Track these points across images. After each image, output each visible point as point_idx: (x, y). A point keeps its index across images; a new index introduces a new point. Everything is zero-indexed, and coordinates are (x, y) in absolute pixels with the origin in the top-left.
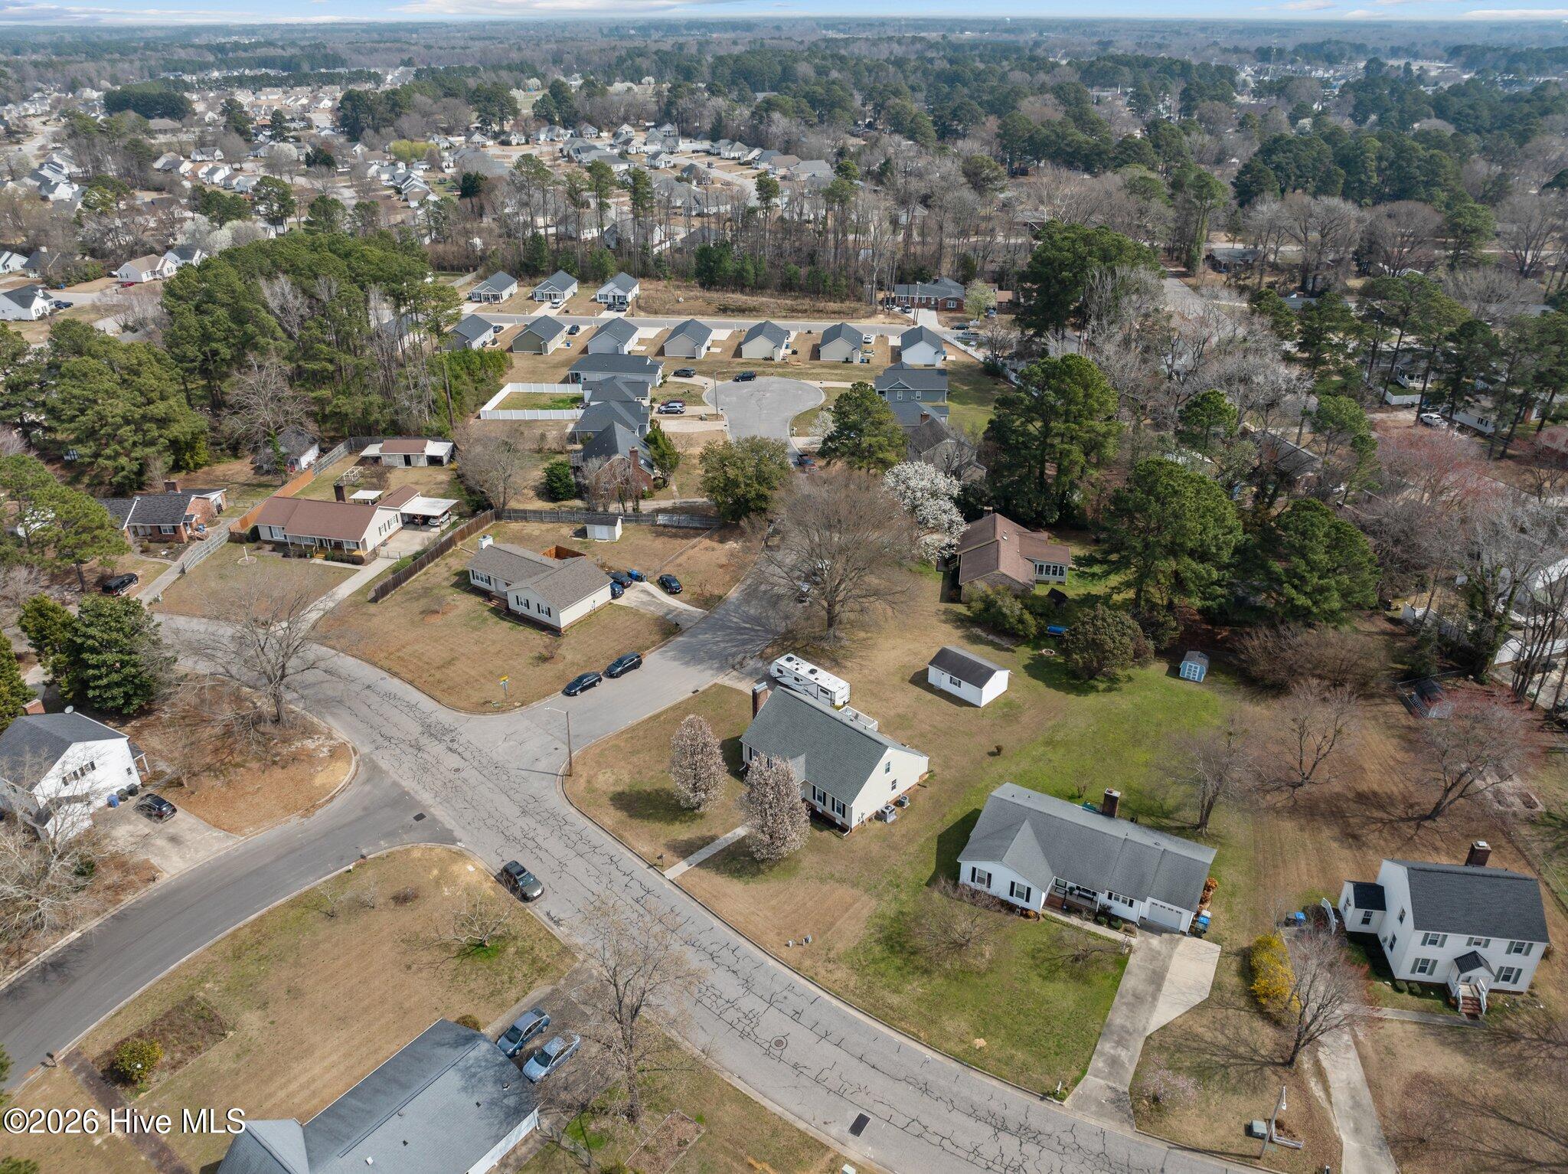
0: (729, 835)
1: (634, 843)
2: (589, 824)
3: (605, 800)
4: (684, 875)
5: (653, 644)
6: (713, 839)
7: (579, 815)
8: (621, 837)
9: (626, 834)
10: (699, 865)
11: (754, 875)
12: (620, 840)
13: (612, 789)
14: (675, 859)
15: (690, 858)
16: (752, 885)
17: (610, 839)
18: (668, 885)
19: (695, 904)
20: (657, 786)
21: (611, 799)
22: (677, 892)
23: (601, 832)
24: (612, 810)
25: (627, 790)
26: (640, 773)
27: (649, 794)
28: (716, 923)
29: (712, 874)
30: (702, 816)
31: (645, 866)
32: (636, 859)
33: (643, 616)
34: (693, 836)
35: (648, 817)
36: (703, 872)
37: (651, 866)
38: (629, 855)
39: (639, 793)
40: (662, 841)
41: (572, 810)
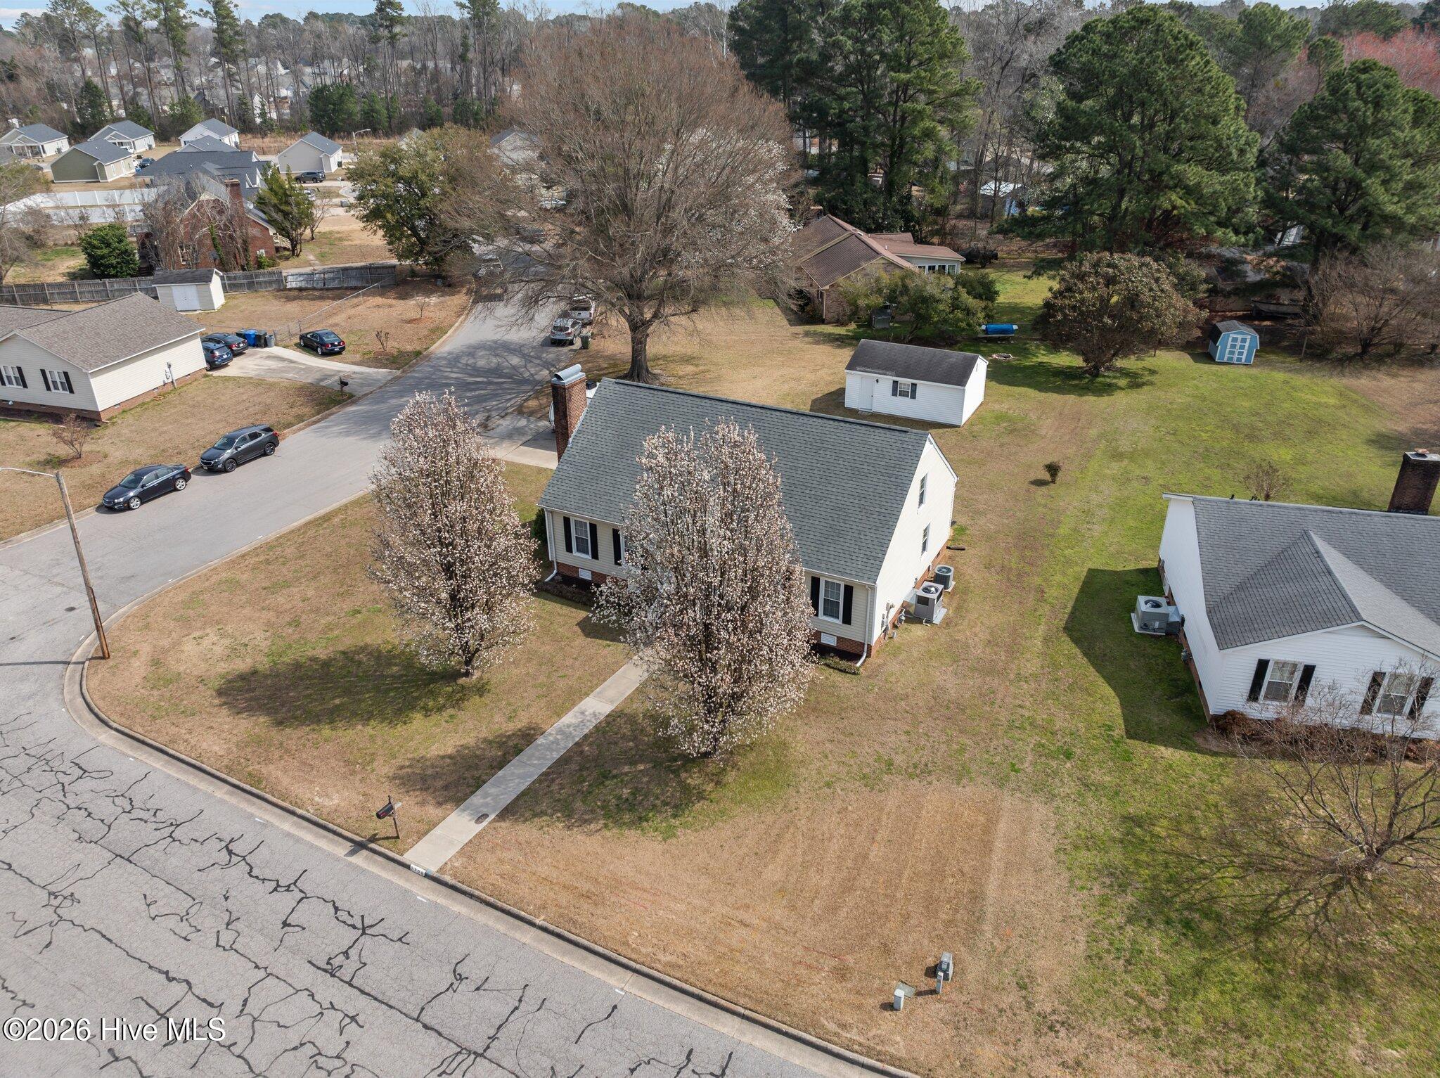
0: (569, 719)
1: (298, 790)
2: (157, 763)
3: (206, 697)
4: (469, 850)
5: (300, 419)
6: (527, 737)
7: (124, 746)
8: (256, 779)
9: (273, 771)
10: (508, 813)
11: (678, 809)
12: (253, 788)
13: (223, 668)
14: (432, 811)
15: (476, 799)
16: (686, 836)
17: (221, 792)
18: (426, 894)
19: (528, 936)
20: (347, 643)
21: (220, 693)
22: (459, 907)
23: (194, 779)
24: (224, 718)
25: (264, 664)
26: (295, 623)
27: (326, 664)
28: (620, 984)
29: (558, 829)
30: (481, 690)
31: (340, 849)
32: (308, 835)
33: (272, 386)
34: (470, 740)
35: (333, 716)
36: (527, 831)
37: (359, 846)
38: (287, 825)
39: (297, 666)
40: (384, 768)
41: (106, 737)
